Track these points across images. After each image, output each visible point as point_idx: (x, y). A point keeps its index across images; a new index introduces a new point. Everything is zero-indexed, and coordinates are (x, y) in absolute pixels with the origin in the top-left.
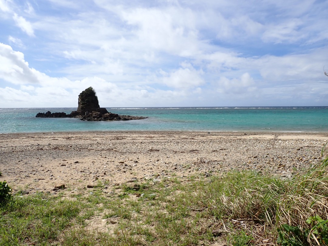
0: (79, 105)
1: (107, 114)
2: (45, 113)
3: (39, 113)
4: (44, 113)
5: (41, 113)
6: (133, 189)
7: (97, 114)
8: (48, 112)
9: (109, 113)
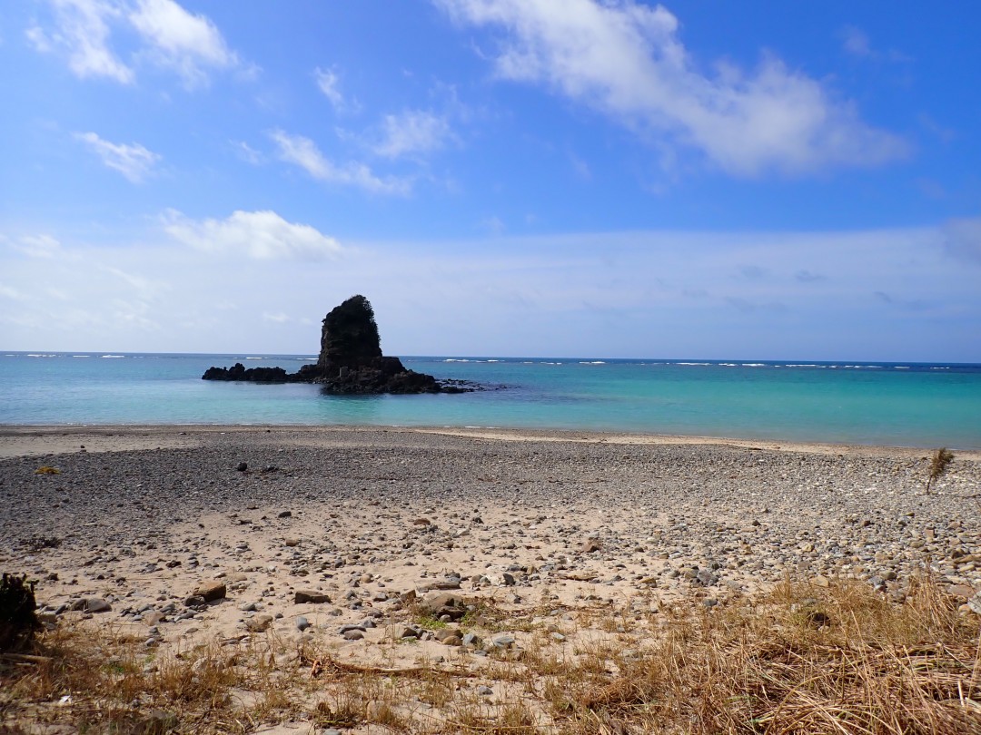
0: (323, 347)
1: (402, 374)
2: (228, 369)
3: (213, 368)
4: (225, 368)
5: (218, 369)
6: (441, 614)
7: (374, 374)
8: (238, 365)
9: (406, 372)
